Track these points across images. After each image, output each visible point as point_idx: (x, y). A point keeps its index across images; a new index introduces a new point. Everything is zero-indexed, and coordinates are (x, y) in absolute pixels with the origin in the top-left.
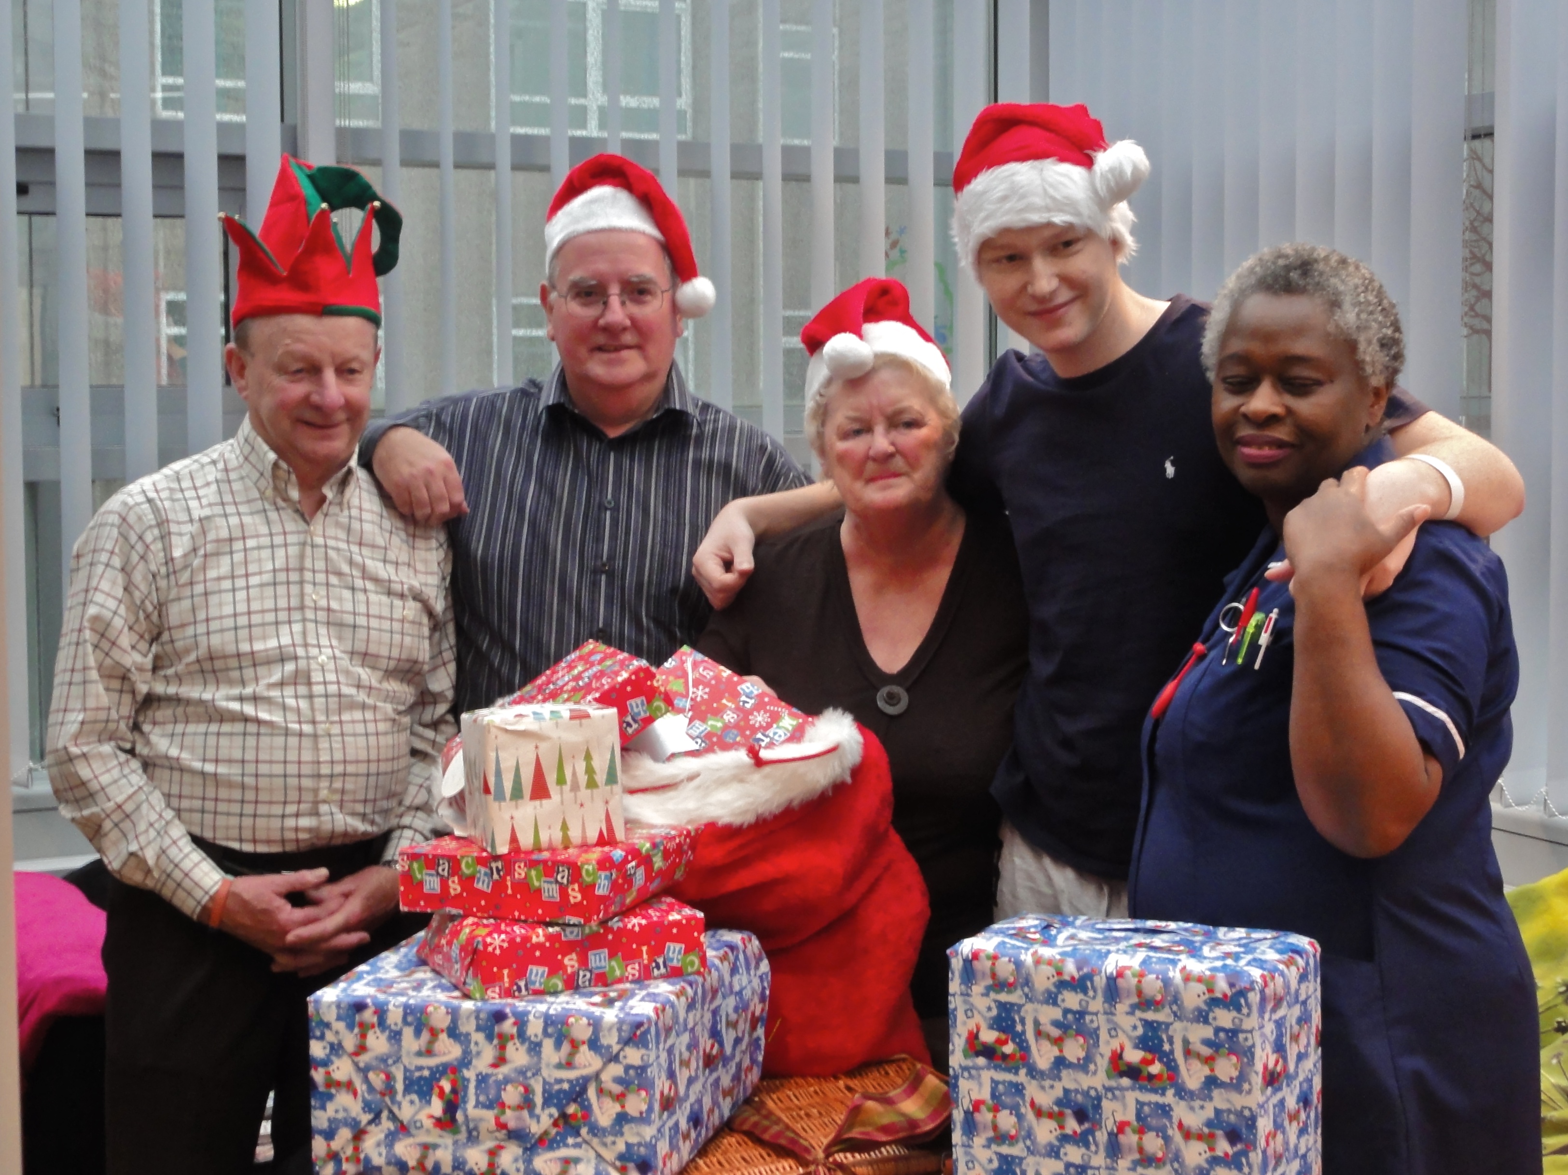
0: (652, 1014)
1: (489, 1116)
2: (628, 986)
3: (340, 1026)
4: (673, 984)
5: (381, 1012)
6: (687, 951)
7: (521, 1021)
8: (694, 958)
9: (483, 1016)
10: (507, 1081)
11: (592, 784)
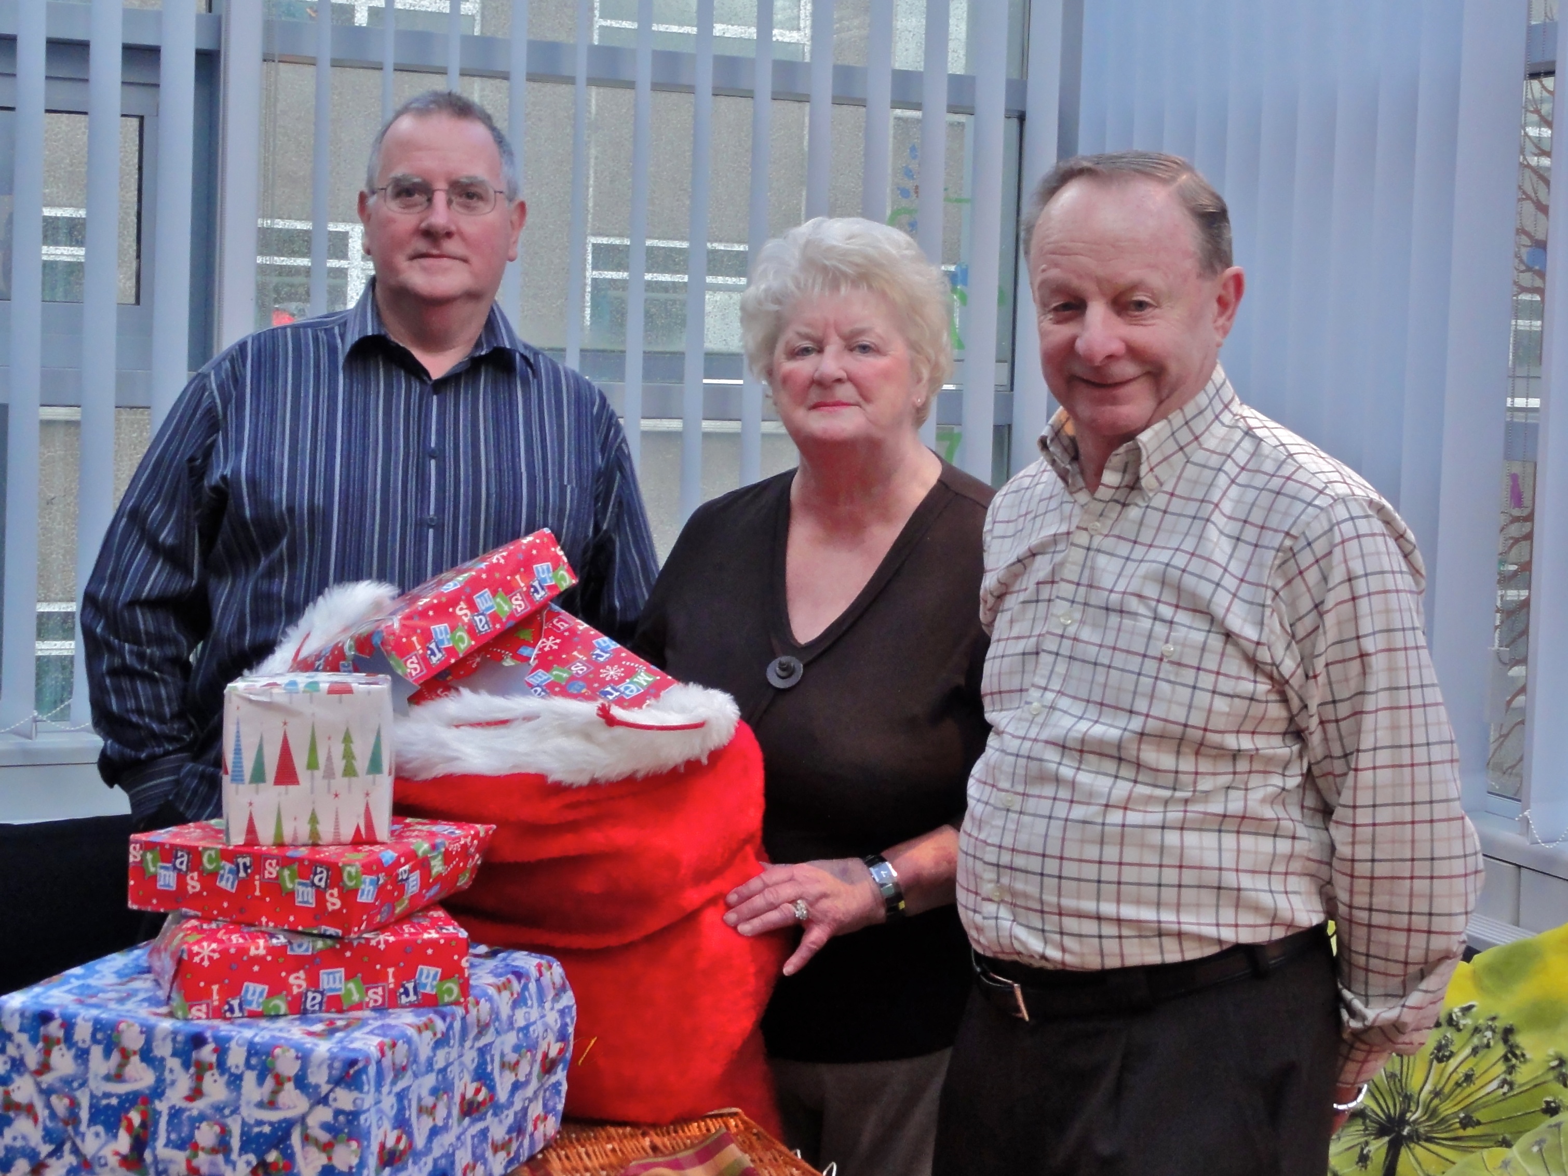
0: (374, 1052)
1: (180, 1157)
2: (367, 1013)
3: (23, 1038)
4: (418, 1015)
5: (68, 1025)
6: (445, 977)
7: (222, 1050)
8: (453, 986)
9: (180, 1038)
10: (202, 1118)
11: (350, 771)
